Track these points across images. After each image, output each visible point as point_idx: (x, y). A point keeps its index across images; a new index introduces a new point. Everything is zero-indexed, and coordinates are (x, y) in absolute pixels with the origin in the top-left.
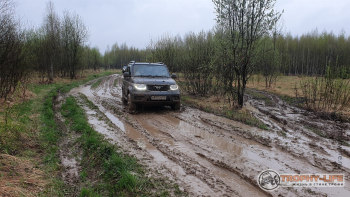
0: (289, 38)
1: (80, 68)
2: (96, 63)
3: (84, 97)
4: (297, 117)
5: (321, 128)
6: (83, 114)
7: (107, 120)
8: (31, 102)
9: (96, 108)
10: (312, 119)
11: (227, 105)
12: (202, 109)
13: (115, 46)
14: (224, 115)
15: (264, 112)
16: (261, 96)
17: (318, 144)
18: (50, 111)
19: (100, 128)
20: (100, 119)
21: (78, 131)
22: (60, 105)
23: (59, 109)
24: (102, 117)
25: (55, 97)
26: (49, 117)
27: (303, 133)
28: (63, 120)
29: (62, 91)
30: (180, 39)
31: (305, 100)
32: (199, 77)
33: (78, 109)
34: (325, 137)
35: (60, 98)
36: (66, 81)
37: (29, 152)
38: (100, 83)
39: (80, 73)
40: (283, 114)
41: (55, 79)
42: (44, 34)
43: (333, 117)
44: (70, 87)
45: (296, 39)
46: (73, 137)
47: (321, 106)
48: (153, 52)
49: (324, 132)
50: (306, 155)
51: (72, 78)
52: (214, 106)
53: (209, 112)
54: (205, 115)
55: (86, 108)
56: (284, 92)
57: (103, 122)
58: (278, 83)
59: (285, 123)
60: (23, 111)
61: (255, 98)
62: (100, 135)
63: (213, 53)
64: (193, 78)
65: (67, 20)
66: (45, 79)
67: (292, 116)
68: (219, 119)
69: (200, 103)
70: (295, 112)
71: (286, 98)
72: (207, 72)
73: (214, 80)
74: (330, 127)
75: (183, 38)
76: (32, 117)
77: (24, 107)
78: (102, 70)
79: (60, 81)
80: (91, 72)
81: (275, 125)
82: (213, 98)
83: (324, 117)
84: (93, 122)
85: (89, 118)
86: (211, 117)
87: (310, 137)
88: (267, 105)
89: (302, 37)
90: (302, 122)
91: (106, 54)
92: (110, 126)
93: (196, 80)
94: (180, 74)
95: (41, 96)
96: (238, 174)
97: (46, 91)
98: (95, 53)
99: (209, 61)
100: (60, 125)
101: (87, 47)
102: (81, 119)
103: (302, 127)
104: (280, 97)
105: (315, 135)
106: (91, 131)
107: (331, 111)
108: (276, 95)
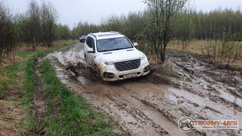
0: (201, 14)
3: (56, 59)
4: (202, 68)
5: (218, 75)
6: (53, 71)
8: (19, 64)
10: (212, 70)
13: (80, 24)
15: (179, 66)
16: (179, 55)
17: (213, 86)
18: (31, 69)
21: (49, 82)
22: (39, 66)
23: (38, 68)
25: (36, 60)
26: (30, 73)
27: (204, 79)
28: (40, 75)
29: (41, 55)
30: (124, 17)
31: (209, 56)
34: (219, 81)
35: (40, 60)
36: (45, 49)
37: (13, 97)
38: (68, 49)
40: (193, 67)
41: (37, 48)
42: (29, 16)
43: (227, 67)
44: (48, 52)
45: (206, 15)
46: (45, 87)
47: (219, 60)
49: (219, 78)
50: (203, 94)
51: (49, 46)
56: (195, 51)
58: (191, 46)
59: (193, 72)
60: (12, 70)
61: (174, 56)
65: (44, 6)
66: (30, 48)
67: (198, 68)
70: (201, 65)
71: (196, 56)
74: (224, 75)
75: (127, 16)
76: (18, 74)
77: (13, 67)
78: (71, 41)
79: (40, 49)
81: (186, 74)
83: (220, 68)
87: (209, 82)
88: (182, 61)
89: (210, 13)
90: (204, 72)
95: (26, 59)
96: (154, 107)
97: (30, 56)
100: (37, 78)
103: (204, 75)
104: (193, 55)
105: (212, 80)
107: (226, 63)
108: (189, 54)
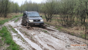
1: (9, 12)
2: (17, 10)
7: (22, 38)
9: (16, 32)
11: (82, 32)
12: (69, 33)
14: (81, 37)
19: (18, 42)
20: (19, 38)
24: (19, 37)
32: (67, 17)
33: (8, 32)
39: (9, 15)
48: (44, 4)
52: (76, 32)
53: (73, 35)
54: (71, 37)
55: (12, 32)
57: (20, 39)
62: (18, 46)
63: (75, 5)
64: (65, 17)
68: (78, 39)
69: (68, 30)
72: (72, 14)
73: (76, 19)
80: (14, 14)
82: (75, 28)
84: (15, 39)
85: (13, 37)
86: (74, 37)
91: (22, 6)
92: (23, 41)
93: (66, 18)
94: (58, 15)
98: (16, 5)
99: (73, 9)
101: (12, 2)
102: (9, 38)
106: (14, 44)
